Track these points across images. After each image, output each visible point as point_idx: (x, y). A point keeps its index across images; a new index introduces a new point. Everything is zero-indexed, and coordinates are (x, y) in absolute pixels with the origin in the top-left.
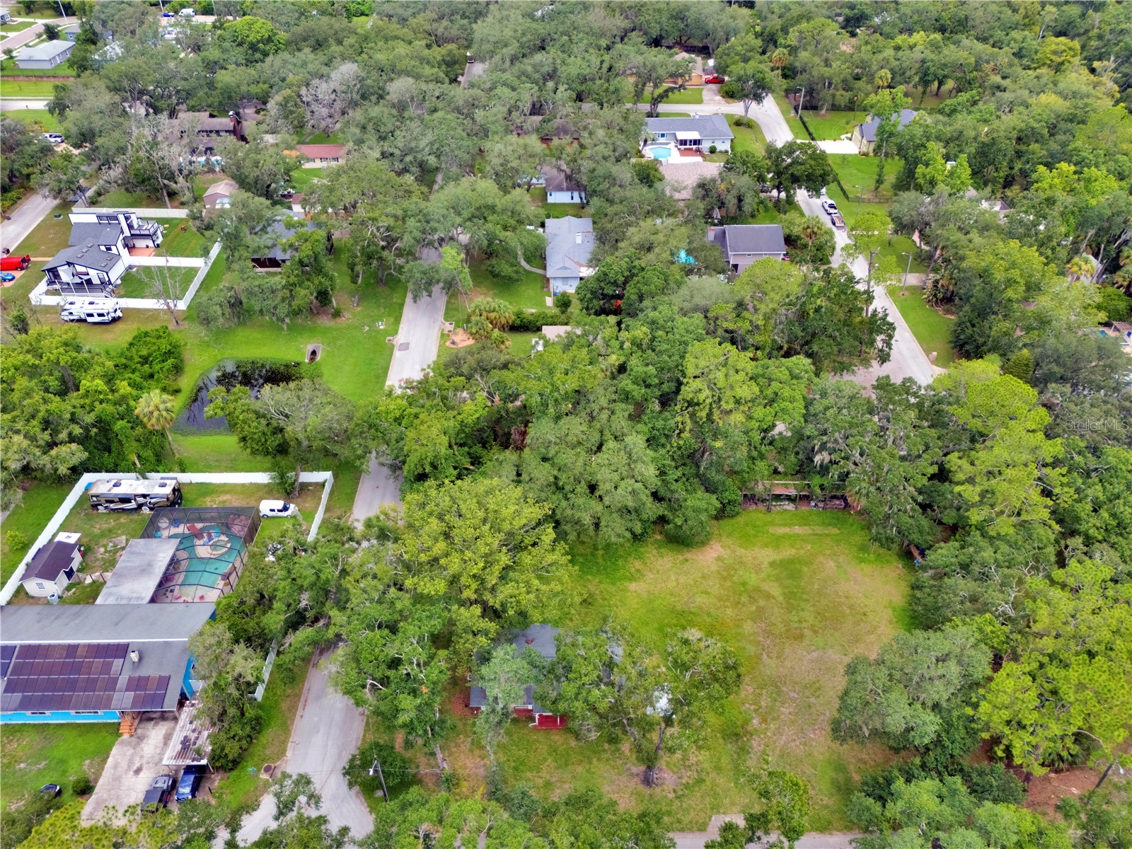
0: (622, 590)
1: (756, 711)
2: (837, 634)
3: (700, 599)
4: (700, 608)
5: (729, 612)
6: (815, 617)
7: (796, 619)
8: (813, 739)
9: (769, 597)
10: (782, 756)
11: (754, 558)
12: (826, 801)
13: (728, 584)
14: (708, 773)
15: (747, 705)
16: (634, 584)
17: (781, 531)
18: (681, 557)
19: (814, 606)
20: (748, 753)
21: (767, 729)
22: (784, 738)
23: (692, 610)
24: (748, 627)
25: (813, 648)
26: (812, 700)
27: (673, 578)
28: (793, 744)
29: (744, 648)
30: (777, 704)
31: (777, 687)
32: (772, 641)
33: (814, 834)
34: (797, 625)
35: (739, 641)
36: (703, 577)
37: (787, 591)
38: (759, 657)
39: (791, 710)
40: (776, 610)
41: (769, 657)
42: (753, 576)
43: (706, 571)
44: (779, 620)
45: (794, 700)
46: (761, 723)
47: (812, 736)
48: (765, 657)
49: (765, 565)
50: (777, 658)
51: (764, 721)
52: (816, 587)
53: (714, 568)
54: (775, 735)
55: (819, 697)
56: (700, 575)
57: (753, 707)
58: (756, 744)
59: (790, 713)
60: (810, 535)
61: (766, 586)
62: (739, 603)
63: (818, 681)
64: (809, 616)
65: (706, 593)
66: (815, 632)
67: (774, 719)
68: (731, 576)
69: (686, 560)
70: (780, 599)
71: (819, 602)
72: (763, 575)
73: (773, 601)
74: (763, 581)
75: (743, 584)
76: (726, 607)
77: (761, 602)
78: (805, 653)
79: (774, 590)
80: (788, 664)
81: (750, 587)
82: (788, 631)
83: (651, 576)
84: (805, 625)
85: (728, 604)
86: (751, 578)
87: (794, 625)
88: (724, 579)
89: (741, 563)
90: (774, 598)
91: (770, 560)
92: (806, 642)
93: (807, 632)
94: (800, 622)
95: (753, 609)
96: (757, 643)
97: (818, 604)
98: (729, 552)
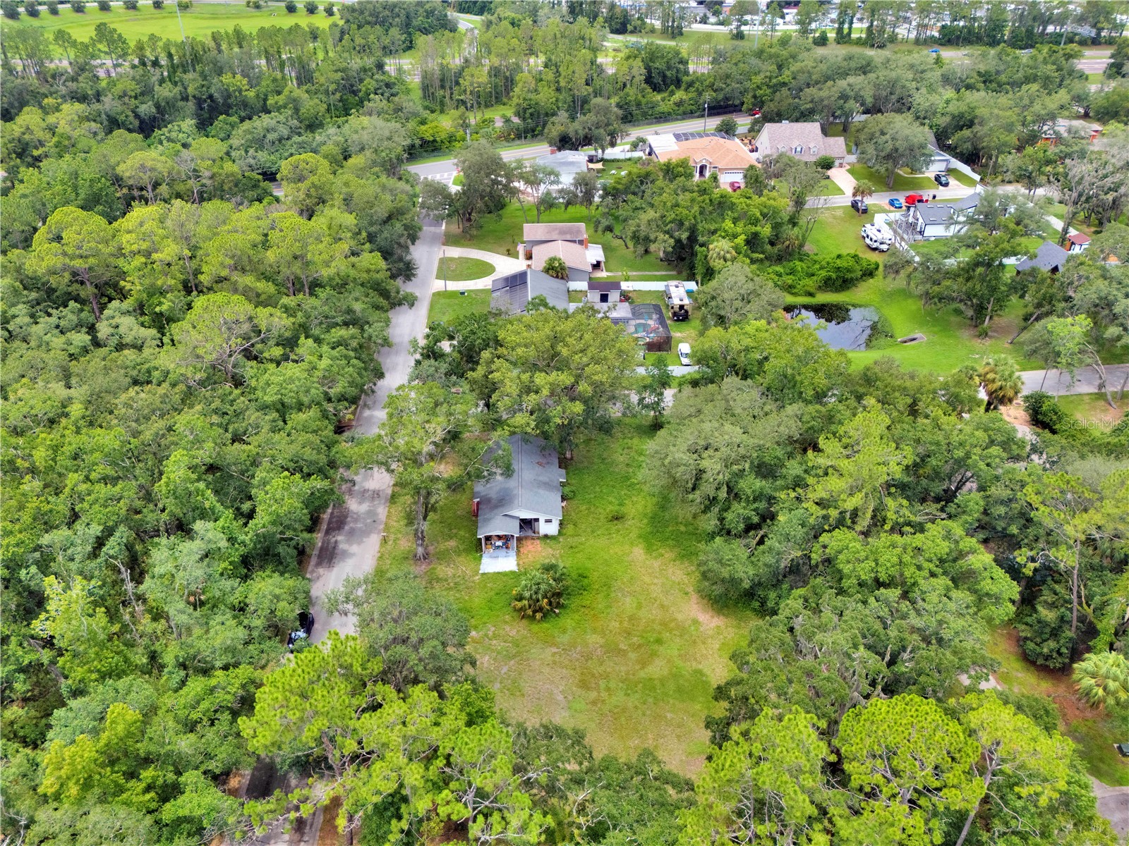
0: (632, 543)
1: (486, 635)
2: (593, 725)
3: (629, 604)
4: (617, 602)
5: (614, 625)
6: (616, 707)
7: (612, 685)
9: (644, 664)
11: (705, 656)
13: (657, 628)
15: (493, 629)
16: (641, 551)
18: (690, 589)
19: (636, 708)
23: (612, 595)
24: (594, 639)
25: (570, 698)
26: (498, 685)
27: (656, 581)
29: (564, 633)
30: (494, 654)
31: (514, 656)
32: (578, 660)
35: (574, 630)
36: (663, 607)
37: (657, 683)
38: (554, 645)
39: (486, 665)
40: (624, 669)
41: (554, 654)
42: (676, 653)
43: (672, 609)
44: (609, 670)
45: (498, 668)
46: (471, 638)
48: (554, 650)
50: (554, 661)
51: (474, 640)
52: (669, 716)
53: (680, 617)
55: (502, 691)
56: (666, 604)
57: (490, 634)
59: (482, 663)
64: (618, 699)
66: (594, 703)
68: (671, 631)
69: (687, 594)
70: (642, 674)
71: (644, 715)
72: (679, 663)
73: (637, 667)
74: (669, 661)
75: (659, 641)
76: (621, 623)
77: (633, 655)
78: (561, 688)
79: (657, 669)
80: (546, 670)
81: (655, 647)
82: (593, 675)
83: (656, 564)
84: (604, 695)
85: (626, 624)
86: (672, 649)
87: (602, 684)
88: (664, 624)
89: (695, 642)
90: (643, 668)
91: (707, 671)
92: (579, 691)
93: (593, 695)
94: (608, 689)
95: (622, 646)
96: (573, 645)
97: (640, 712)
98: (711, 633)
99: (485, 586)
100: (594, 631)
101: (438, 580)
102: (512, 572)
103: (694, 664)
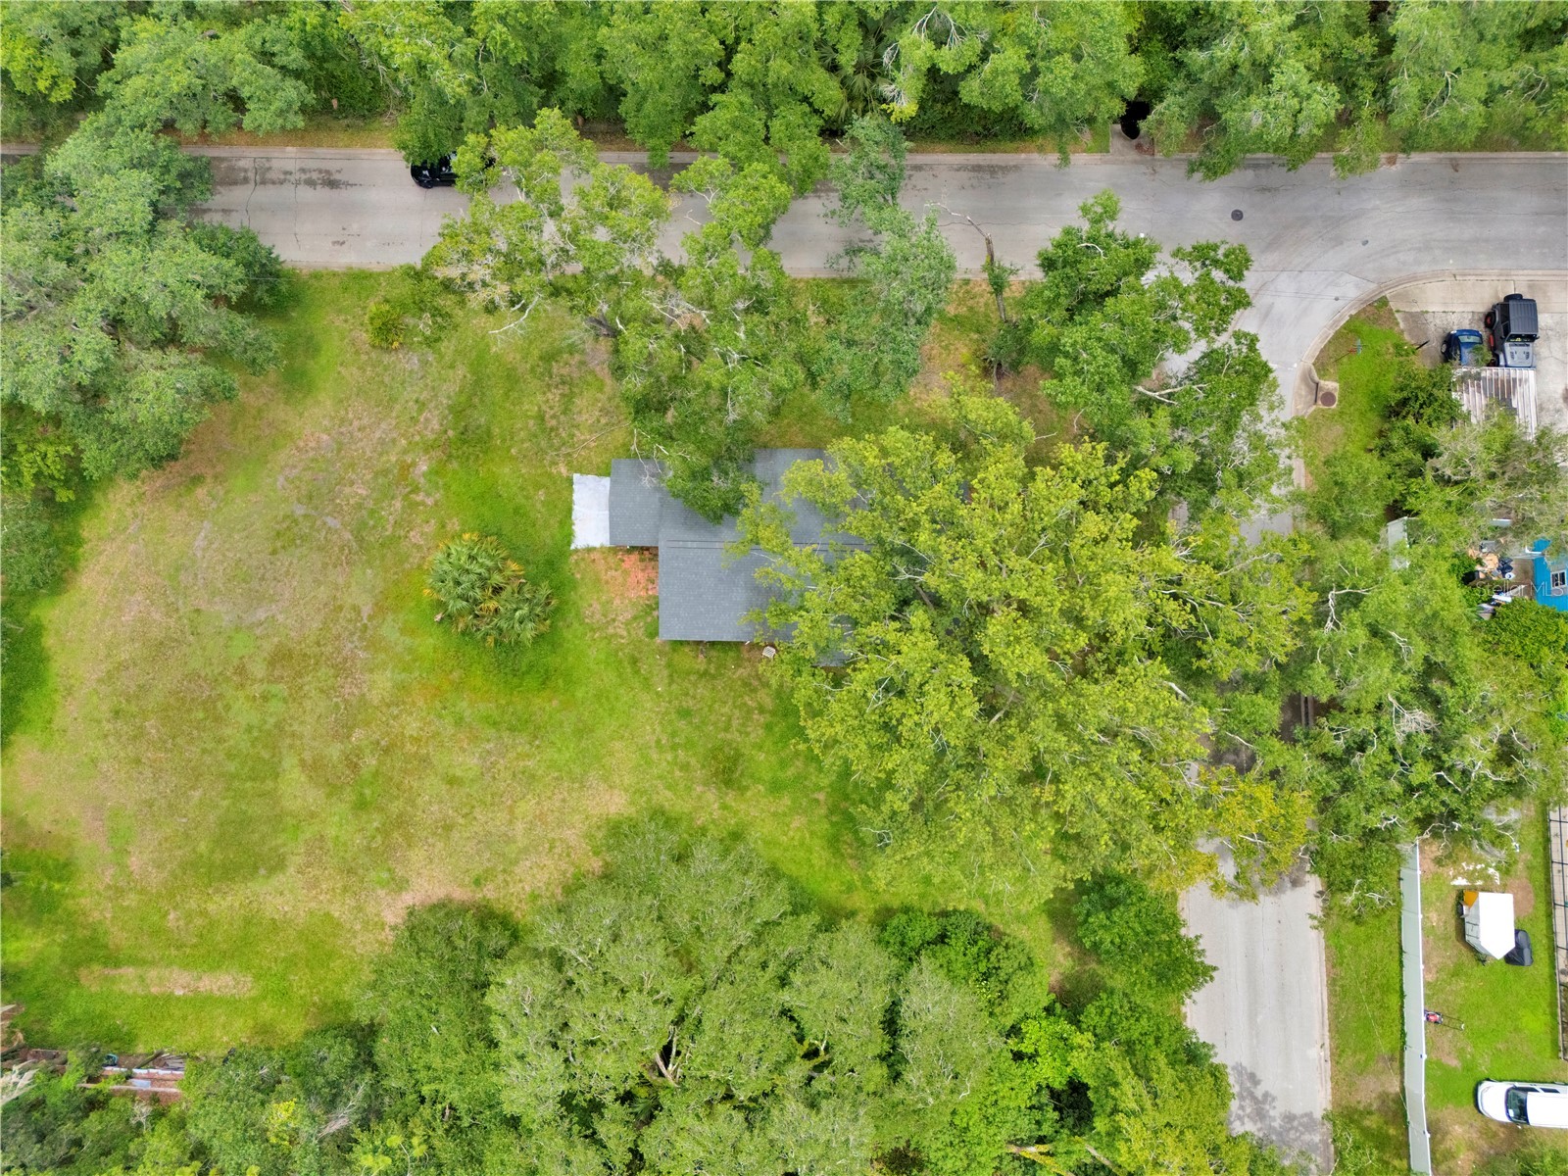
0: (642, 792)
1: (416, 490)
2: (195, 664)
3: (467, 763)
4: (474, 739)
5: (412, 726)
6: (227, 707)
7: (275, 706)
8: (326, 431)
9: (314, 768)
10: (393, 400)
11: (314, 884)
12: (339, 322)
13: (395, 807)
14: (532, 370)
15: (430, 501)
16: (613, 810)
17: (221, 982)
19: (220, 741)
20: (450, 408)
21: (405, 452)
22: (378, 435)
23: (491, 732)
24: (381, 684)
25: (258, 632)
26: (300, 511)
27: (520, 826)
28: (365, 421)
29: (402, 631)
30: (370, 504)
31: (360, 540)
32: (339, 651)
33: (375, 268)
34: (275, 689)
35: (410, 650)
36: (448, 828)
37: (270, 784)
38: (380, 609)
39: (347, 490)
40: (307, 730)
41: (356, 609)
42: (331, 832)
43: (440, 845)
44: (308, 704)
45: (338, 511)
46: (414, 464)
47: (325, 437)
48: (366, 611)
49: (295, 861)
50: (341, 608)
51: (406, 468)
52: (197, 794)
53: (417, 856)
54: (394, 441)
55: (286, 517)
56: (455, 835)
57: (419, 498)
58: (433, 422)
59: (352, 483)
60: (153, 963)
61: (314, 797)
62: (386, 751)
63: (274, 552)
64: (241, 713)
65: (452, 781)
66: (241, 670)
67: (385, 472)
68: (385, 831)
69: (477, 882)
70: (290, 762)
71: (204, 751)
72: (308, 833)
73: (307, 756)
74: (313, 815)
75: (361, 805)
76: (417, 740)
77: (335, 752)
78: (281, 618)
79: (295, 788)
80: (323, 593)
81: (349, 795)
82: (299, 675)
83: (571, 835)
84: (257, 689)
85: (410, 748)
86: (338, 824)
87: (280, 689)
88: (401, 822)
89: (350, 871)
90: (303, 763)
91: (279, 880)
92: (268, 646)
93: (258, 669)
94: (265, 698)
95: (358, 735)
96: (373, 644)
97: (210, 746)
98: (371, 909)
99: (538, 486)
100: (403, 687)
101: (568, 399)
102: (569, 537)
103: (298, 860)
